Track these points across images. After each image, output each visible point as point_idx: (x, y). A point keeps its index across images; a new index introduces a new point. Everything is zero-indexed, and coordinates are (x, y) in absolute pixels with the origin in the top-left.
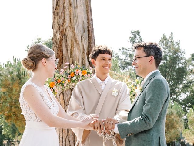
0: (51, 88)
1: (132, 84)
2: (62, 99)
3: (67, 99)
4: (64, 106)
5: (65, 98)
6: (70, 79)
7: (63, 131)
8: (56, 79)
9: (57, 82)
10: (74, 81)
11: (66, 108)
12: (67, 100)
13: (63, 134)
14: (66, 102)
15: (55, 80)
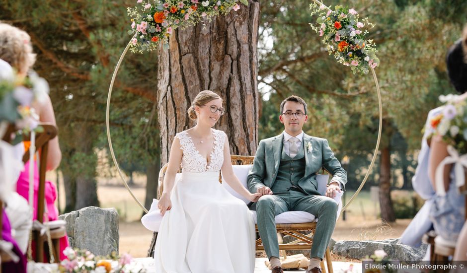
0: (158, 25)
1: (328, 15)
2: (175, 39)
3: (184, 41)
4: (179, 55)
5: (182, 36)
6: (196, 6)
7: (176, 114)
8: (167, 5)
9: (169, 11)
10: (206, 9)
11: (182, 61)
12: (186, 43)
13: (176, 122)
14: (182, 46)
15: (166, 7)
